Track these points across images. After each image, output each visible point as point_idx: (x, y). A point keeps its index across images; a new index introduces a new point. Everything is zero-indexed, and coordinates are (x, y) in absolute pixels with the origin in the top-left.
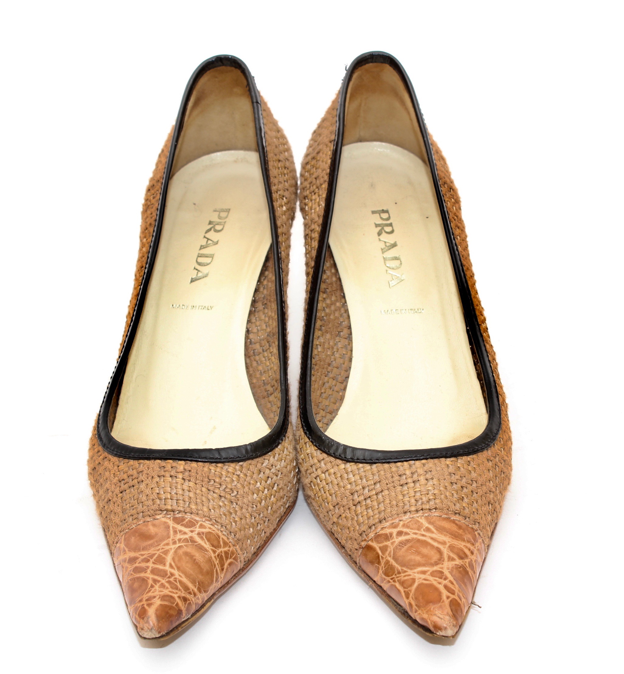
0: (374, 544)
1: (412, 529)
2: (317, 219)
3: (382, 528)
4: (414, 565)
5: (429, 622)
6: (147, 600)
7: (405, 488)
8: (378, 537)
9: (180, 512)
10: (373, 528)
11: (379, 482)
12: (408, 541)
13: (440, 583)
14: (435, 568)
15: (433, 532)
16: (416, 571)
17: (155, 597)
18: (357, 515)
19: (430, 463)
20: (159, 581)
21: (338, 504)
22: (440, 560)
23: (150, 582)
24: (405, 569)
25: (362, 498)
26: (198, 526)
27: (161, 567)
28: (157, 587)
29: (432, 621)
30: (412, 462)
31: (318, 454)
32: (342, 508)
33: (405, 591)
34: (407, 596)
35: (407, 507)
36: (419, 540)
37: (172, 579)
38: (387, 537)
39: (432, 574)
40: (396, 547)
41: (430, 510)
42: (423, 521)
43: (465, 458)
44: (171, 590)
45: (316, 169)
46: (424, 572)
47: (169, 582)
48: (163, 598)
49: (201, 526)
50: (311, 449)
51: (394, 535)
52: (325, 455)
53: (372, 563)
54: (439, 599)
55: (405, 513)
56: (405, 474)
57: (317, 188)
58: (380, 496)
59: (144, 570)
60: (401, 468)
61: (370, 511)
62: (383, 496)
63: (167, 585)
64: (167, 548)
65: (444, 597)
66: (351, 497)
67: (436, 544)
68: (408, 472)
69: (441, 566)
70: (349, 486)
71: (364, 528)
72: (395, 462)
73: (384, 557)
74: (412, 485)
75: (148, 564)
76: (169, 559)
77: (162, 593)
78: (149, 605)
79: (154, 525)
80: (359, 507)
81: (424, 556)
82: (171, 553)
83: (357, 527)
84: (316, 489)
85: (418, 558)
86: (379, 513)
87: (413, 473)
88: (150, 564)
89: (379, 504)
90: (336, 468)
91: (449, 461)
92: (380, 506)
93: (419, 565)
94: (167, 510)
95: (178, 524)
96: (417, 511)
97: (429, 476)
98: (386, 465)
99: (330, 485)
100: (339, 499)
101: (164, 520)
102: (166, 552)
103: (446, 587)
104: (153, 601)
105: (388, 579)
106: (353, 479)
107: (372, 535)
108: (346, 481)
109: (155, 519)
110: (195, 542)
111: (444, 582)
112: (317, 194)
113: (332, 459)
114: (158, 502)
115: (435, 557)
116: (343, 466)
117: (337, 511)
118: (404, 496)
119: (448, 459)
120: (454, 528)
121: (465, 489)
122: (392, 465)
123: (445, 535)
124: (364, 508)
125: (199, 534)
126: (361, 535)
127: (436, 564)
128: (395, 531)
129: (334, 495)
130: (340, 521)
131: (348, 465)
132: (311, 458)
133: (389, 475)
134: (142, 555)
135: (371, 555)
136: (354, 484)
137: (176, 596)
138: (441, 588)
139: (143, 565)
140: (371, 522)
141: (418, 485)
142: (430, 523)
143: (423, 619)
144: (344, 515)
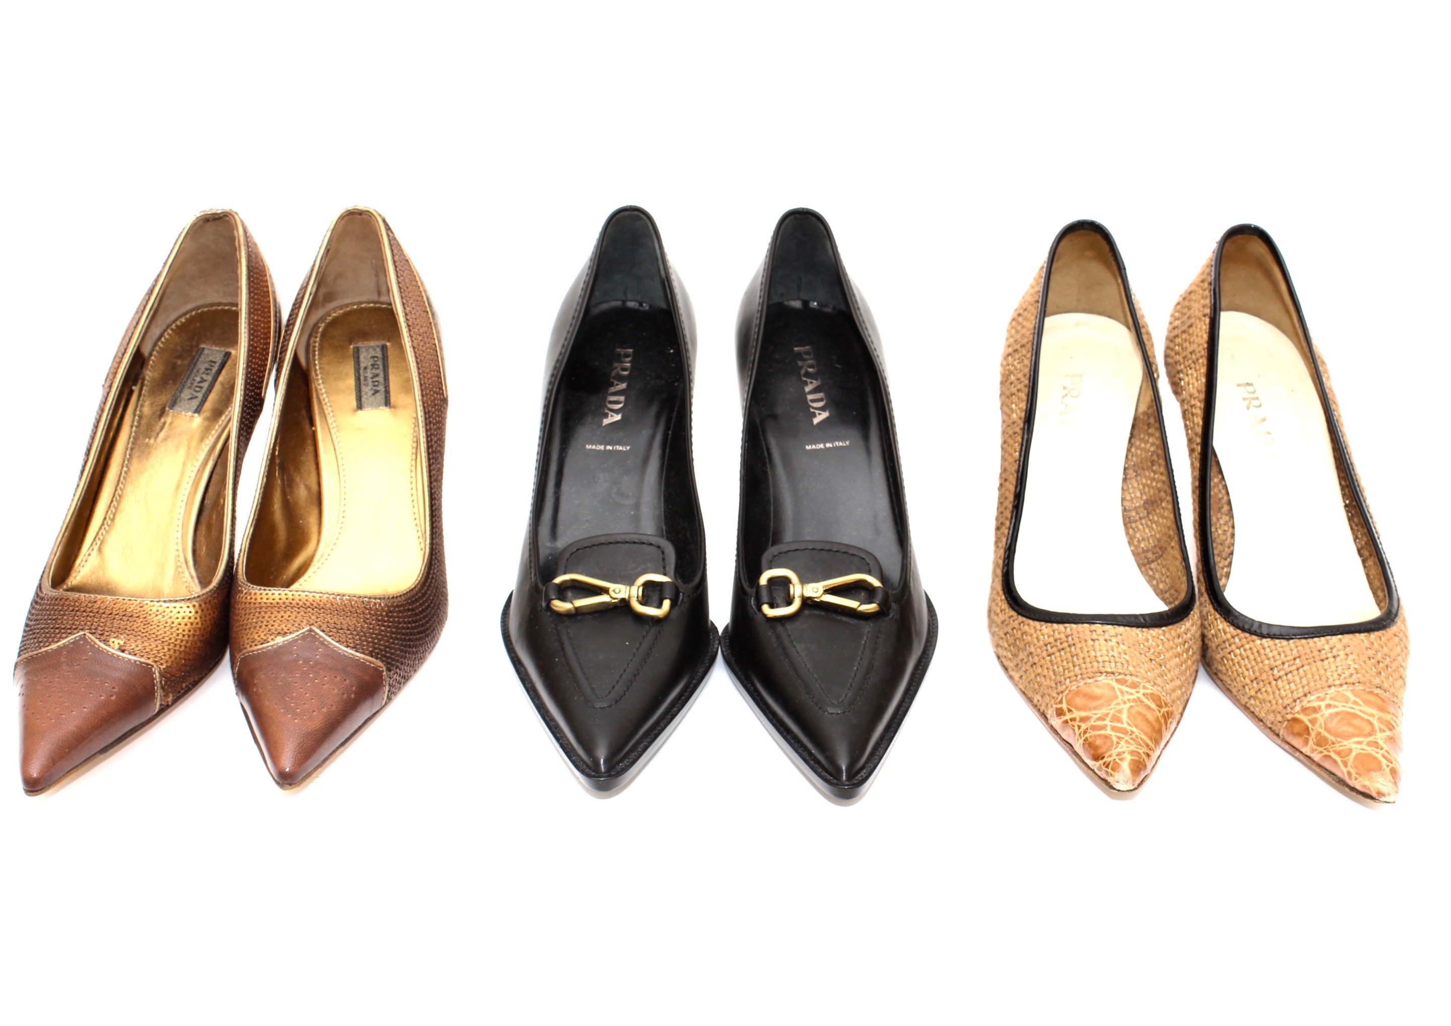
0: (1301, 717)
1: (1339, 702)
2: (1196, 394)
3: (1309, 702)
4: (1348, 736)
5: (1372, 789)
6: (1118, 755)
7: (1326, 662)
8: (1304, 710)
9: (1120, 674)
10: (1298, 701)
11: (1299, 657)
12: (1337, 713)
13: (1378, 753)
14: (1370, 739)
15: (1360, 705)
16: (1351, 741)
17: (1124, 752)
18: (1279, 690)
19: (1347, 638)
20: (1123, 738)
21: (1256, 679)
22: (1372, 732)
23: (1115, 739)
24: (1339, 740)
25: (1282, 673)
26: (1141, 687)
27: (1119, 725)
28: (1123, 743)
29: (1374, 788)
30: (1328, 638)
31: (1231, 630)
32: (1261, 683)
33: (1342, 761)
34: (1345, 764)
35: (1330, 681)
36: (1348, 713)
37: (1133, 736)
38: (1316, 710)
39: (1369, 744)
40: (1327, 718)
41: (1353, 684)
42: (1349, 694)
43: (1376, 633)
44: (1135, 746)
45: (1190, 343)
46: (1360, 743)
47: (1132, 739)
48: (1132, 753)
49: (1144, 688)
50: (1222, 625)
51: (1323, 707)
52: (1239, 631)
53: (1299, 735)
54: (1379, 768)
55: (1330, 687)
56: (1324, 649)
57: (1194, 362)
58: (1301, 671)
59: (1104, 728)
60: (1319, 643)
61: (1292, 685)
62: (1304, 671)
63: (1131, 741)
64: (1119, 707)
65: (1384, 766)
66: (1271, 672)
67: (1365, 717)
68: (1327, 647)
69: (1374, 737)
70: (1267, 662)
71: (1287, 702)
72: (1313, 638)
73: (1314, 728)
74: (1332, 660)
75: (1105, 723)
76: (1124, 716)
77: (1129, 749)
78: (1121, 760)
79: (1097, 687)
80: (1280, 682)
81: (1356, 727)
82: (1125, 712)
83: (1280, 701)
84: (1229, 664)
85: (1351, 730)
86: (1303, 687)
87: (1332, 649)
88: (1107, 722)
89: (1301, 678)
90: (1252, 644)
91: (1363, 636)
92: (1303, 680)
93: (1353, 736)
94: (1107, 672)
95: (1123, 685)
96: (1341, 685)
97: (1348, 650)
98: (1304, 641)
99: (1246, 660)
100: (1258, 674)
101: (1106, 681)
102: (1120, 711)
103: (1383, 756)
104: (1124, 756)
105: (1320, 749)
106: (1270, 655)
107: (1298, 708)
108: (1264, 657)
109: (1096, 681)
110: (1143, 702)
111: (1381, 752)
112: (1193, 369)
113: (1247, 635)
114: (1095, 664)
115: (1368, 729)
116: (1258, 642)
117: (1255, 684)
118: (1326, 670)
119: (1362, 634)
120: (1379, 701)
121: (1381, 664)
122: (1310, 640)
123: (1372, 708)
124: (1286, 682)
125: (1144, 695)
126: (1285, 708)
127: (1370, 735)
128: (1323, 704)
129: (1251, 670)
130: (1259, 695)
131: (1264, 640)
132: (1223, 634)
133: (1308, 651)
134: (1095, 714)
135: (1297, 728)
136: (1272, 659)
137: (1141, 751)
138: (1379, 756)
139: (1100, 723)
140: (1296, 696)
141: (1338, 659)
142: (1356, 696)
143: (1364, 786)
144: (1264, 690)
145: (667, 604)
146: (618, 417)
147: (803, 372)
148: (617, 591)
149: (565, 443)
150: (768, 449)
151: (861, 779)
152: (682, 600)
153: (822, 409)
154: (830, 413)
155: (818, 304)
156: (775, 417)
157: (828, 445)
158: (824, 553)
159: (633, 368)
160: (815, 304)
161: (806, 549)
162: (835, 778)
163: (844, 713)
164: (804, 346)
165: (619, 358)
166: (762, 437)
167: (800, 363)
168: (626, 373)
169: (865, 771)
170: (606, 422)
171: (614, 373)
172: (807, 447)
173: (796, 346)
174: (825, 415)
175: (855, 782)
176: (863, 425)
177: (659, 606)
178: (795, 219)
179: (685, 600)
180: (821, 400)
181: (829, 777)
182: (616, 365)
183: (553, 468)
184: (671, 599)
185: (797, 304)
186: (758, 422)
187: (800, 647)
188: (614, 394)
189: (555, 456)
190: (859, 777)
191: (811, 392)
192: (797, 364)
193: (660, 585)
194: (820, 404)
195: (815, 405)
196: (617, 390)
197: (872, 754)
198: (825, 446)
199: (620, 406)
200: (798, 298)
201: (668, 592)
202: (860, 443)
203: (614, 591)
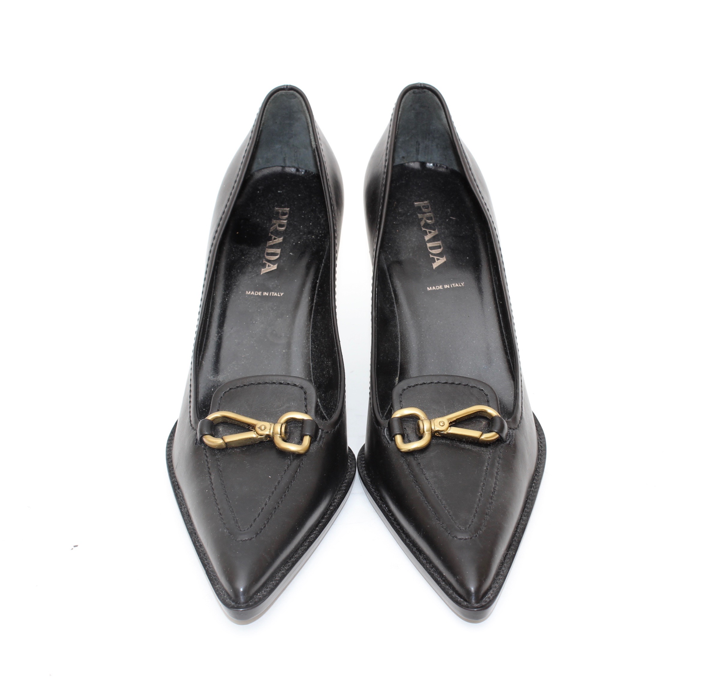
145: (307, 440)
146: (274, 267)
147: (422, 223)
148: (263, 428)
149: (228, 289)
150: (395, 291)
151: (488, 600)
152: (321, 436)
153: (440, 255)
154: (446, 258)
155: (434, 165)
156: (399, 263)
157: (446, 286)
158: (448, 386)
159: (289, 224)
160: (431, 165)
161: (432, 383)
162: (465, 600)
163: (471, 538)
164: (422, 201)
165: (277, 216)
166: (389, 281)
167: (420, 216)
168: (283, 229)
169: (491, 592)
170: (264, 271)
171: (272, 229)
172: (428, 288)
173: (416, 201)
174: (442, 260)
175: (484, 604)
176: (476, 268)
177: (300, 442)
178: (414, 93)
179: (323, 436)
180: (439, 247)
181: (459, 599)
182: (274, 221)
183: (217, 312)
184: (310, 436)
185: (416, 165)
186: (386, 267)
187: (429, 474)
188: (272, 247)
189: (219, 300)
190: (486, 599)
191: (430, 241)
192: (417, 216)
193: (302, 421)
194: (438, 251)
195: (434, 252)
196: (275, 243)
197: (497, 574)
198: (443, 287)
199: (277, 257)
200: (417, 161)
201: (308, 430)
202: (473, 283)
203: (260, 428)
